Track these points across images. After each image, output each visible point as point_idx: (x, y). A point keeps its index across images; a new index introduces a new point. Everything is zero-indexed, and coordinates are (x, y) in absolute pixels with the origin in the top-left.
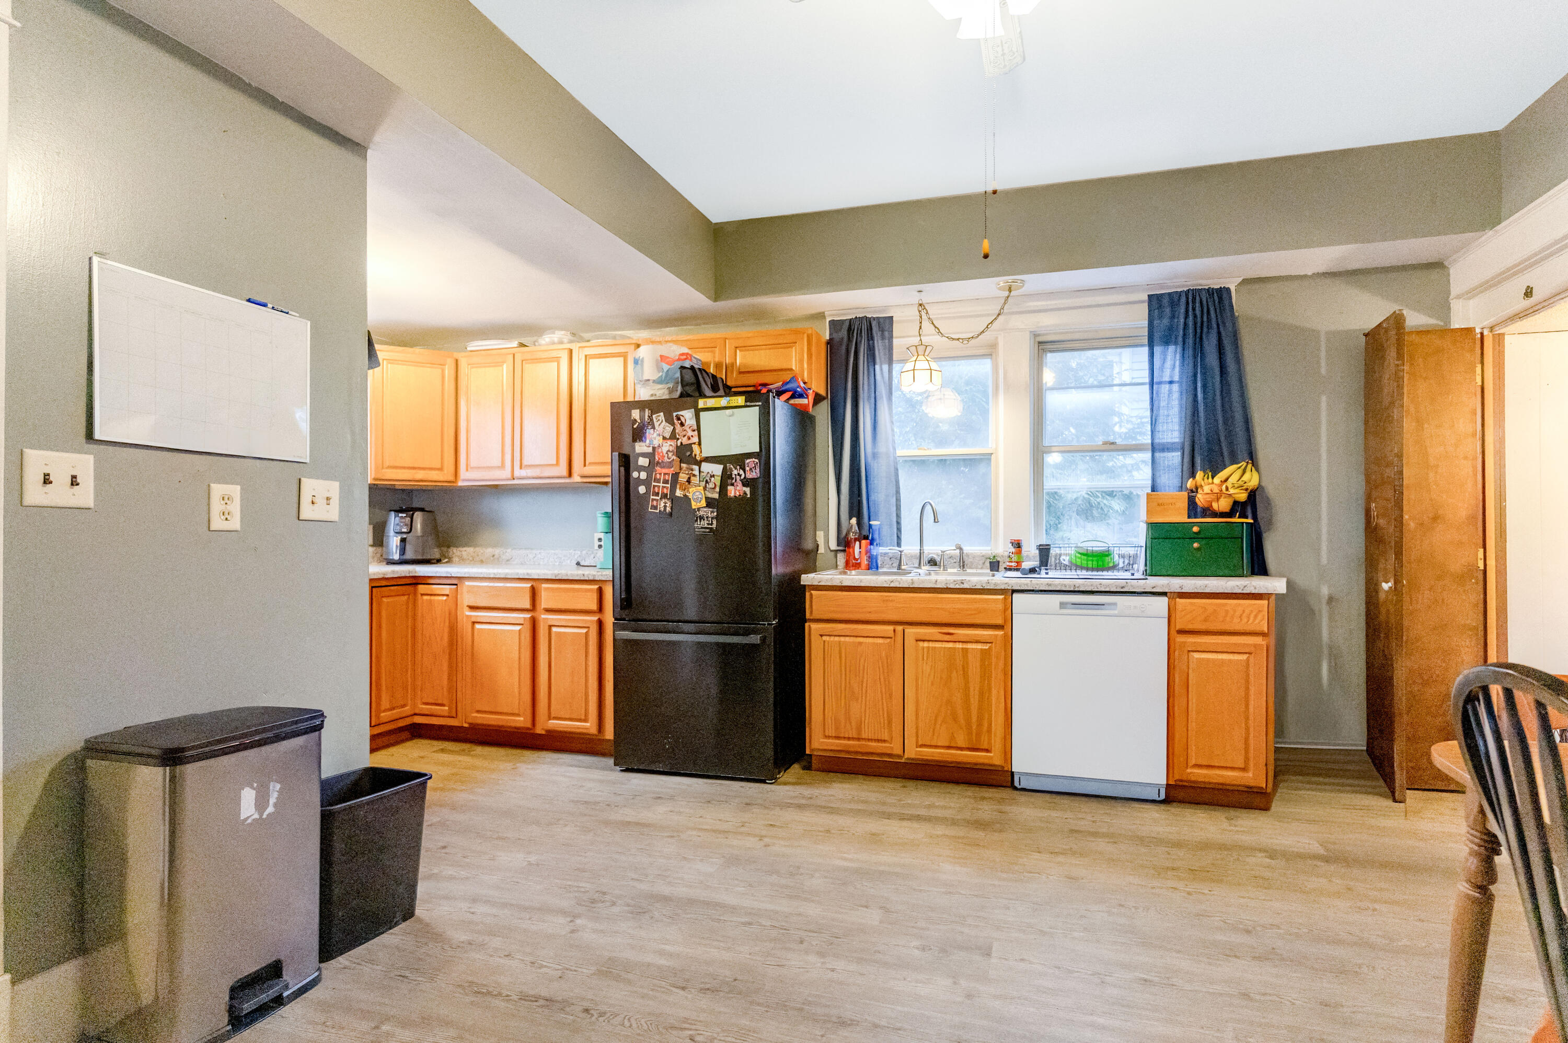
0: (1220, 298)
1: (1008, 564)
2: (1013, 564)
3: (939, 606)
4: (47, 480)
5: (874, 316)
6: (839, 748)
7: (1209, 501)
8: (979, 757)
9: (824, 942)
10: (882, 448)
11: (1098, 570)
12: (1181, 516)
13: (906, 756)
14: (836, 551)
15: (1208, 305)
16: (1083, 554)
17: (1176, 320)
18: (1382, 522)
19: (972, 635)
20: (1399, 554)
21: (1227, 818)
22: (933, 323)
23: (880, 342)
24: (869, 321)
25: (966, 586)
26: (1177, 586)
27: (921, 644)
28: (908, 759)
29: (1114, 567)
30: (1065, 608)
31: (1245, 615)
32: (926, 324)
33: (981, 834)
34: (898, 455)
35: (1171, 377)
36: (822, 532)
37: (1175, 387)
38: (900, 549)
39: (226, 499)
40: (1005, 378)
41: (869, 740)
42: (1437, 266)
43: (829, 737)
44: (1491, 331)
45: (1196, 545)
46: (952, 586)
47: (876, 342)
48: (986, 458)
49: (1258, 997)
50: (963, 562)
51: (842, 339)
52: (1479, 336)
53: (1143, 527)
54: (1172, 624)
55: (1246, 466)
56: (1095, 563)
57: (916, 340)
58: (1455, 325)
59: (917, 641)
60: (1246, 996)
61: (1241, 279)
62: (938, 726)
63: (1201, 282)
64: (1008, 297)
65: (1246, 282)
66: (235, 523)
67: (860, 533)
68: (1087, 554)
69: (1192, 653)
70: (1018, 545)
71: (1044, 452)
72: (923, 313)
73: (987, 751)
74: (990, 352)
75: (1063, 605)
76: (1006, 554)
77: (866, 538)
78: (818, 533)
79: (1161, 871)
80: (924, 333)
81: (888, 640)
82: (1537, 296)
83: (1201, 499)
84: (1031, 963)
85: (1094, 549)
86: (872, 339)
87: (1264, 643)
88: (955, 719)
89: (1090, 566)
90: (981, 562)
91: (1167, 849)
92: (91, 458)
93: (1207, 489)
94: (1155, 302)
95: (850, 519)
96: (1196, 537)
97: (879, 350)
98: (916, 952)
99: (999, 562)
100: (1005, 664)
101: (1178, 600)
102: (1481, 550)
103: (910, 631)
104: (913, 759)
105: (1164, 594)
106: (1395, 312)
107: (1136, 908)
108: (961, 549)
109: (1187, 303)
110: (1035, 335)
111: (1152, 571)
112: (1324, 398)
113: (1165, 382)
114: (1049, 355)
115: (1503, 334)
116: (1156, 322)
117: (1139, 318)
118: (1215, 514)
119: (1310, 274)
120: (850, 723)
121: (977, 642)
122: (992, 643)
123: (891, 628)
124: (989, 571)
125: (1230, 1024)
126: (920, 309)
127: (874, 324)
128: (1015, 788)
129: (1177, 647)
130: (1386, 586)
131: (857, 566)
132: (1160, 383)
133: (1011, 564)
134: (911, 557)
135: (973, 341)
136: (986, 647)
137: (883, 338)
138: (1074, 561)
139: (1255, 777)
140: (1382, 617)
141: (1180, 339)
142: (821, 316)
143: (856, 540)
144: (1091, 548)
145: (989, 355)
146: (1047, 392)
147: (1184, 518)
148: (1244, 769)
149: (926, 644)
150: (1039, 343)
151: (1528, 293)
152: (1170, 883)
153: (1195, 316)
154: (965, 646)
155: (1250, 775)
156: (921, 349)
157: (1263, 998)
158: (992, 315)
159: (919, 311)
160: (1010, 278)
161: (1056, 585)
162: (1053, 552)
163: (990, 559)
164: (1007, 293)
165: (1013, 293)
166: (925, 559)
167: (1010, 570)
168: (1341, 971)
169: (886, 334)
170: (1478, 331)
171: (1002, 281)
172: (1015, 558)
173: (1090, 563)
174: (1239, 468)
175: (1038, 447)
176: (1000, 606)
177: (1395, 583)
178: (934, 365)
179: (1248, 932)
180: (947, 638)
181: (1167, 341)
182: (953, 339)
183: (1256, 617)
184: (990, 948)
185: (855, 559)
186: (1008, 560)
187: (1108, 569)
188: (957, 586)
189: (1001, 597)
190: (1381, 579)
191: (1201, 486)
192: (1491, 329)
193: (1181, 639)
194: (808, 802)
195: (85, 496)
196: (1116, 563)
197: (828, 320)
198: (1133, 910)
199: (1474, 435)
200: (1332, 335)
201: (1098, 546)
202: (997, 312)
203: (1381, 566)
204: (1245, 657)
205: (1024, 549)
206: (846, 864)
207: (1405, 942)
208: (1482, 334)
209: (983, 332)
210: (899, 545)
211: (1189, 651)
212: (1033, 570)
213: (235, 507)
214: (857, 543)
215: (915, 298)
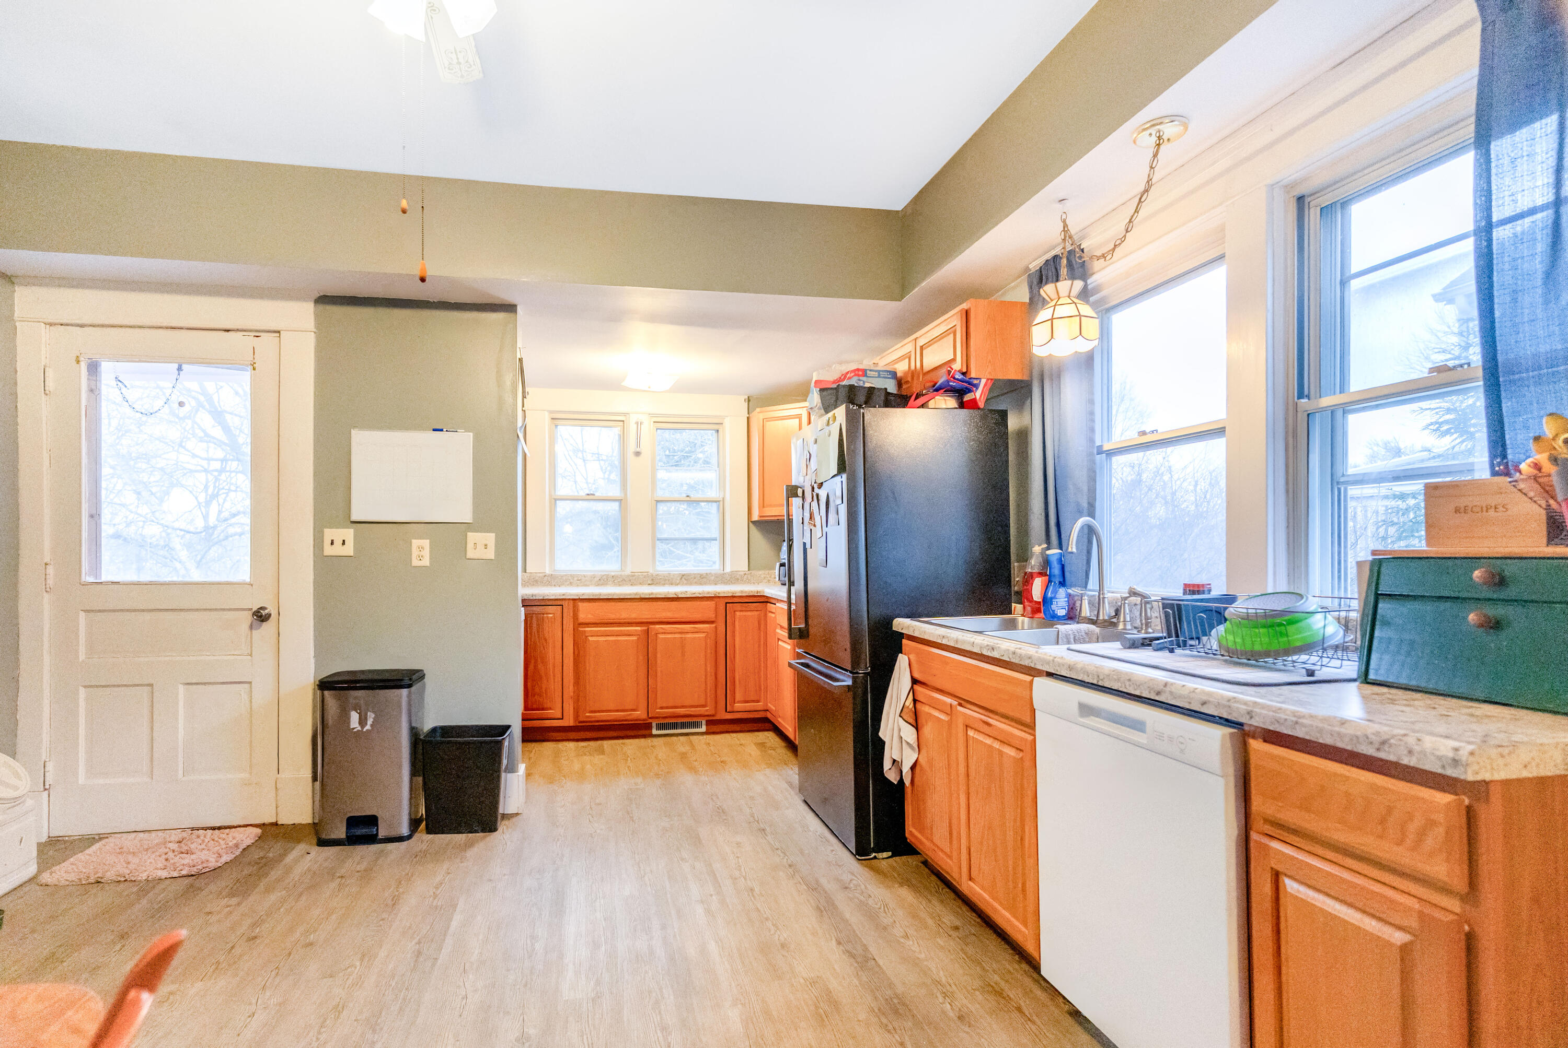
4: (332, 543)
19: (1006, 732)
25: (996, 654)
27: (969, 731)
39: (421, 548)
43: (915, 828)
59: (965, 726)
64: (1156, 155)
66: (426, 562)
75: (1086, 710)
81: (948, 717)
92: (352, 531)
103: (961, 710)
121: (1010, 745)
122: (1022, 751)
123: (949, 701)
126: (1064, 228)
136: (1018, 756)
143: (1035, 575)
154: (1001, 747)
161: (1078, 671)
180: (987, 729)
185: (1035, 602)
188: (990, 654)
195: (349, 550)
213: (426, 553)
214: (1038, 580)
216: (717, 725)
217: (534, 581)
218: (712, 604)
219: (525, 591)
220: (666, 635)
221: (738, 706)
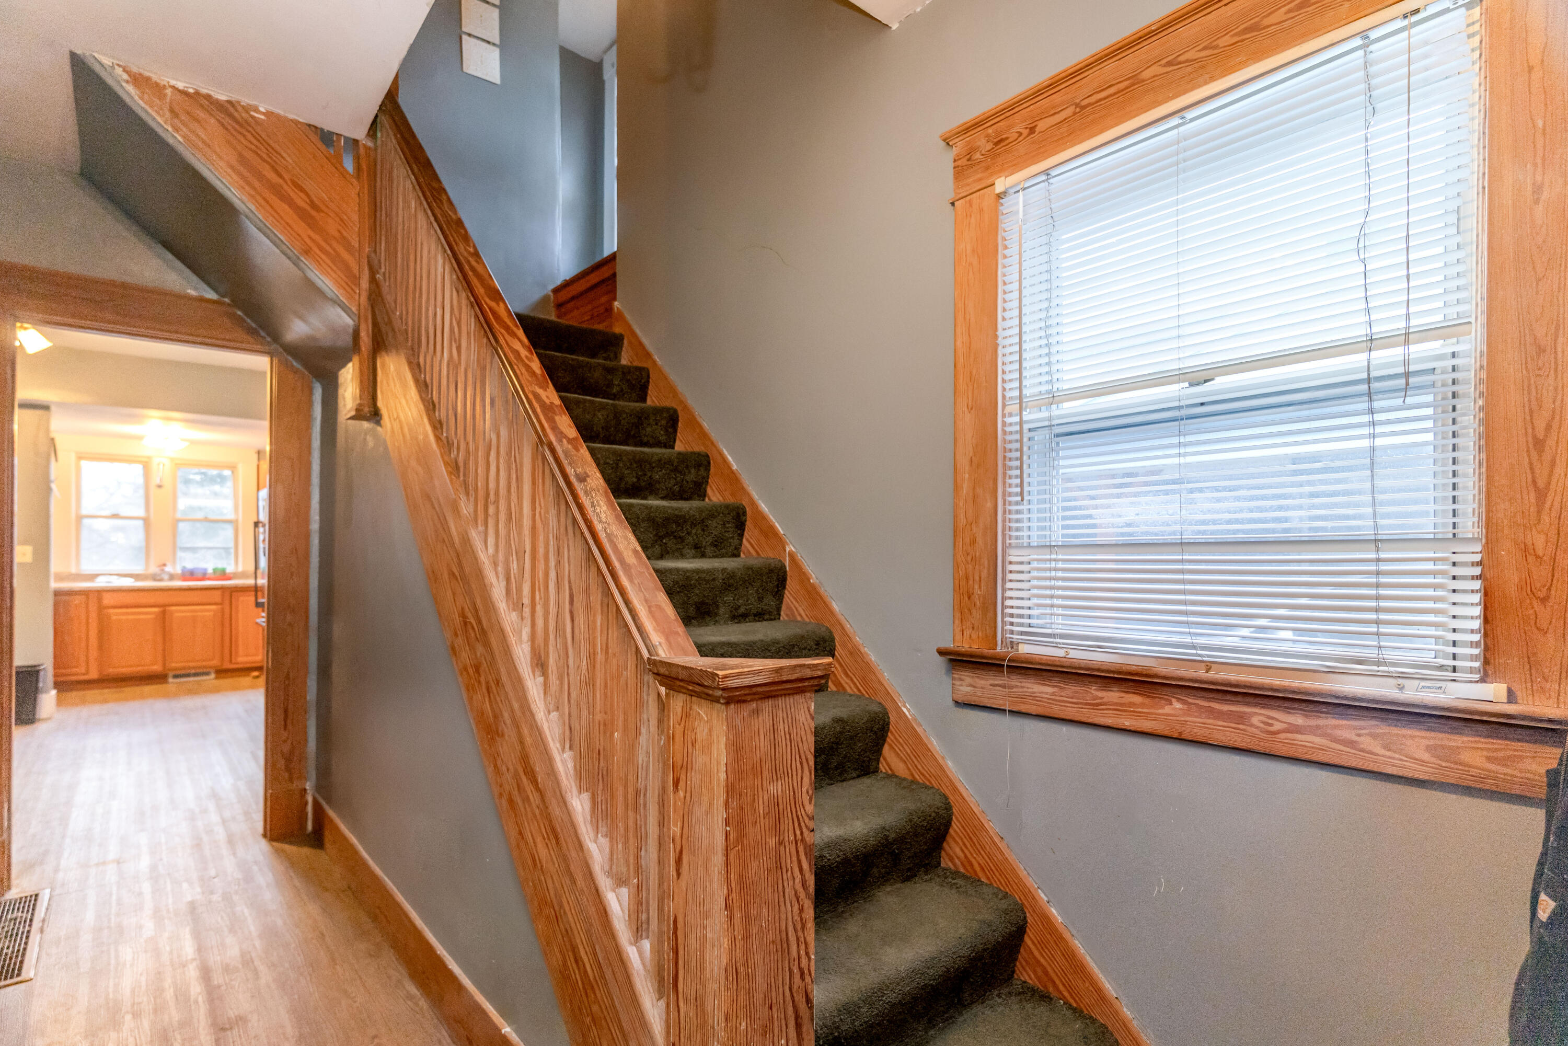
216: (222, 673)
217: (60, 578)
218: (219, 592)
219: (54, 585)
220: (178, 613)
221: (240, 659)
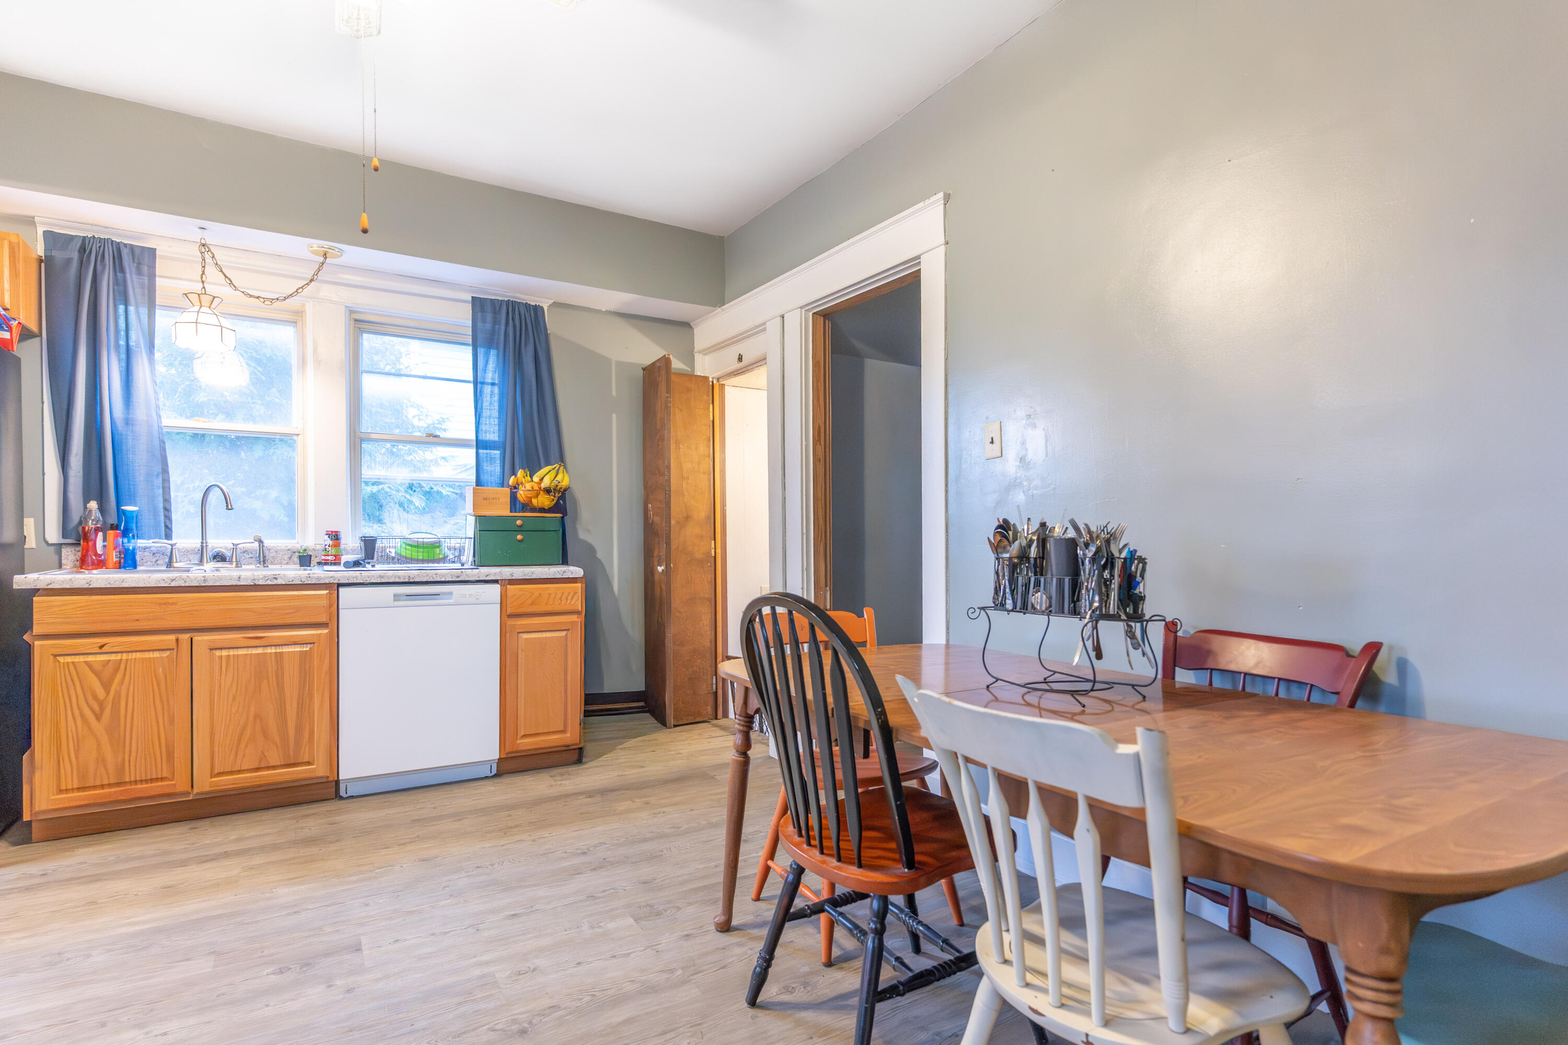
0: (536, 313)
1: (323, 557)
2: (330, 558)
3: (245, 606)
5: (126, 242)
6: (86, 802)
7: (528, 497)
8: (297, 772)
9: (139, 1013)
10: (140, 413)
11: (428, 561)
12: (503, 510)
13: (195, 791)
14: (59, 546)
15: (525, 318)
16: (415, 547)
17: (497, 327)
18: (657, 519)
19: (288, 636)
20: (668, 543)
21: (551, 776)
22: (221, 271)
23: (134, 276)
24: (118, 249)
25: (280, 582)
26: (508, 574)
27: (218, 653)
28: (197, 794)
29: (444, 559)
30: (399, 600)
31: (563, 597)
32: (211, 270)
33: (313, 850)
34: (163, 424)
35: (493, 379)
36: (32, 520)
37: (496, 390)
38: (170, 542)
40: (315, 351)
41: (136, 782)
42: (686, 325)
43: (67, 791)
44: (718, 381)
45: (519, 537)
46: (261, 583)
47: (128, 276)
48: (287, 440)
49: (600, 895)
50: (264, 557)
51: (68, 261)
52: (711, 383)
53: (471, 520)
54: (504, 608)
55: (559, 468)
56: (426, 555)
57: (198, 287)
58: (698, 372)
59: (211, 649)
60: (592, 897)
61: (552, 302)
62: (242, 746)
63: (518, 295)
64: (323, 263)
65: (556, 305)
67: (105, 522)
68: (418, 545)
69: (521, 634)
70: (335, 537)
71: (362, 440)
72: (208, 256)
73: (309, 763)
74: (296, 319)
75: (397, 597)
76: (323, 547)
77: (114, 527)
78: (25, 520)
79: (506, 831)
80: (208, 280)
81: (168, 653)
82: (746, 361)
83: (521, 494)
84: (405, 940)
85: (425, 540)
86: (122, 270)
87: (579, 620)
88: (265, 733)
89: (421, 557)
90: (286, 557)
91: (508, 812)
93: (528, 486)
94: (479, 304)
95: (86, 500)
96: (520, 530)
97: (133, 288)
98: (273, 977)
99: (311, 556)
100: (331, 665)
101: (508, 586)
102: (713, 542)
103: (199, 638)
104: (206, 793)
105: (496, 582)
106: (665, 355)
107: (492, 865)
108: (261, 542)
109: (508, 313)
110: (352, 312)
111: (480, 562)
112: (614, 416)
113: (488, 384)
114: (365, 336)
115: (724, 385)
116: (479, 324)
117: (464, 316)
118: (534, 510)
119: (604, 310)
120: (105, 766)
121: (295, 644)
122: (314, 643)
123: (172, 637)
124: (298, 566)
125: (585, 920)
126: (203, 250)
127: (125, 252)
128: (341, 798)
129: (508, 630)
130: (660, 569)
131: (100, 564)
132: (483, 383)
133: (327, 558)
134: (186, 552)
135: (277, 304)
136: (306, 648)
137: (139, 272)
138: (404, 554)
139: (571, 736)
140: (657, 592)
141: (502, 346)
142: (30, 221)
143: (97, 530)
144: (422, 540)
145: (294, 323)
146: (364, 374)
147: (506, 512)
148: (564, 732)
149: (224, 653)
150: (356, 320)
151: (740, 359)
152: (517, 838)
153: (514, 326)
154: (279, 650)
155: (568, 735)
156: (206, 299)
157: (604, 894)
158: (303, 279)
159: (202, 253)
160: (326, 244)
161: (389, 577)
162: (379, 544)
163: (299, 552)
164: (321, 259)
165: (328, 260)
166: (209, 553)
167: (326, 564)
168: (653, 858)
169: (145, 269)
170: (711, 379)
171: (316, 244)
172: (333, 551)
173: (421, 554)
174: (553, 469)
175: (355, 434)
176: (325, 602)
177: (666, 567)
178: (225, 322)
179: (584, 853)
180: (256, 642)
181: (490, 344)
182: (251, 296)
183: (572, 598)
184: (360, 944)
185: (96, 554)
186: (324, 553)
187: (438, 561)
188: (269, 582)
189: (324, 592)
190: (656, 563)
191: (522, 483)
192: (718, 379)
193: (510, 622)
194: (42, 880)
196: (446, 555)
197: (40, 231)
198: (490, 867)
199: (709, 456)
200: (620, 364)
201: (428, 538)
202: (310, 277)
203: (656, 553)
204: (564, 633)
205: (343, 541)
206: (138, 928)
207: (686, 826)
208: (713, 382)
209: (291, 295)
210: (168, 536)
211: (519, 633)
212: (357, 563)
214: (100, 534)
215: (197, 236)
